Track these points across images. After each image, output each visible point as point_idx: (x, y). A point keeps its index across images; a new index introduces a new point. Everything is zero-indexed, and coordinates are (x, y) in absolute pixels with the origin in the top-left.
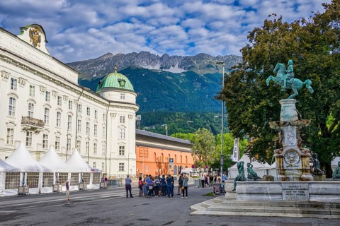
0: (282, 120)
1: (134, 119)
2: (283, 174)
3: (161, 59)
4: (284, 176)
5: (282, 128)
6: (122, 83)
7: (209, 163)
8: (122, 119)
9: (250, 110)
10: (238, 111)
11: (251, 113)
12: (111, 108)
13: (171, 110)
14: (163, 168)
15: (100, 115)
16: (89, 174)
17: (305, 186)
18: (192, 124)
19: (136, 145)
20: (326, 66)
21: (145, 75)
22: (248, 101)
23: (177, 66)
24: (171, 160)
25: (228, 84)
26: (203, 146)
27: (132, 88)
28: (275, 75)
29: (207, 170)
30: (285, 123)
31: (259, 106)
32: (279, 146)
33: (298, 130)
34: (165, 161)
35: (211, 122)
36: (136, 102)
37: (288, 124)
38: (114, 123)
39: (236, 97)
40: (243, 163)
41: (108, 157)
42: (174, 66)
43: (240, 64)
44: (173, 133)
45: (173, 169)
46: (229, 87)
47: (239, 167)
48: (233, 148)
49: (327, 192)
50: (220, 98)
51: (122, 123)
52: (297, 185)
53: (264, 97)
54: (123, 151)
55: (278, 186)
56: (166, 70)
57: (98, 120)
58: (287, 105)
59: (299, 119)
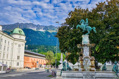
0: (83, 43)
1: (24, 46)
2: (83, 68)
3: (37, 26)
4: (83, 69)
5: (83, 47)
6: (20, 32)
7: (52, 64)
8: (19, 46)
9: (68, 41)
10: (63, 41)
11: (69, 42)
12: (15, 41)
13: (39, 44)
14: (34, 65)
15: (10, 44)
16: (2, 66)
17: (93, 74)
18: (46, 49)
19: (24, 56)
20: (99, 25)
21: (31, 32)
22: (68, 37)
23: (42, 29)
24: (38, 62)
25: (60, 31)
26: (50, 57)
27: (24, 34)
28: (80, 25)
29: (51, 66)
30: (84, 45)
31: (72, 40)
32: (81, 55)
33: (89, 48)
34: (35, 62)
35: (53, 49)
36: (26, 40)
37: (85, 45)
38: (16, 47)
39: (63, 36)
40: (65, 62)
41: (13, 60)
42: (41, 29)
43: (65, 23)
44: (39, 52)
45: (38, 65)
46: (60, 32)
47: (63, 64)
48: (60, 58)
49: (103, 77)
50: (56, 36)
51: (19, 47)
52: (90, 73)
53: (74, 36)
54: (19, 58)
55: (81, 74)
56: (39, 30)
57: (9, 45)
58: (85, 37)
59: (90, 43)
